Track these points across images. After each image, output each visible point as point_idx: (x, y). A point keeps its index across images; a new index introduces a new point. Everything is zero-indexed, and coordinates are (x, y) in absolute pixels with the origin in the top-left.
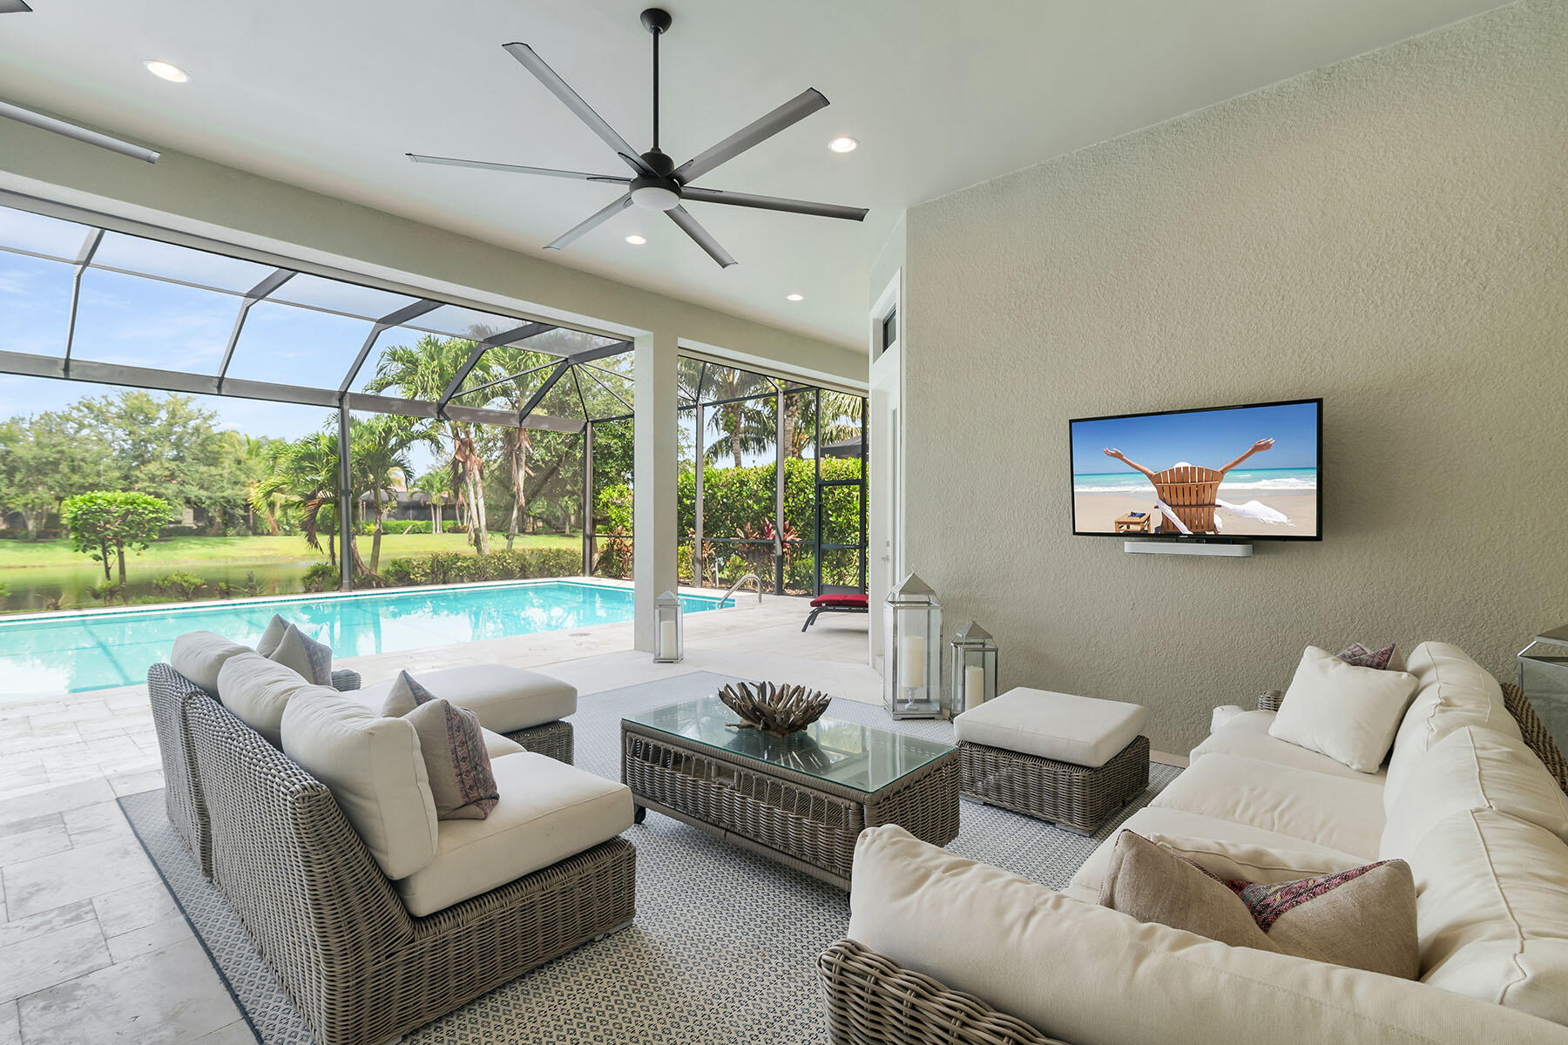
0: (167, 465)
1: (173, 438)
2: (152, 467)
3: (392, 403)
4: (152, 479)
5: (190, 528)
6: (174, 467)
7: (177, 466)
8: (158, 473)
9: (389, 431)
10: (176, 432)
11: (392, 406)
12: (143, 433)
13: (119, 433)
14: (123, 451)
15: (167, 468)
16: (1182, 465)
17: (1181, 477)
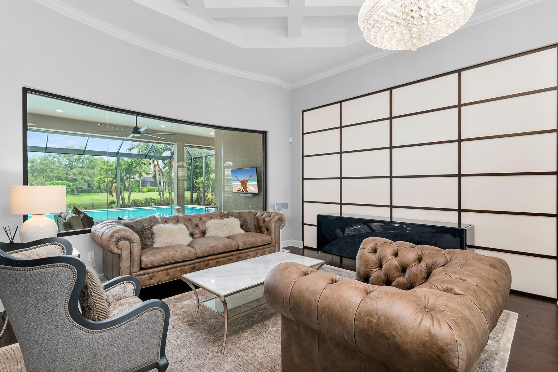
0: (79, 170)
1: (81, 161)
2: (74, 171)
3: (132, 155)
4: (74, 174)
5: (86, 190)
6: (81, 170)
7: (82, 170)
8: (76, 172)
9: (132, 163)
10: (82, 159)
11: (132, 156)
12: (72, 159)
13: (65, 159)
14: (66, 165)
15: (79, 171)
16: (243, 179)
17: (243, 181)
